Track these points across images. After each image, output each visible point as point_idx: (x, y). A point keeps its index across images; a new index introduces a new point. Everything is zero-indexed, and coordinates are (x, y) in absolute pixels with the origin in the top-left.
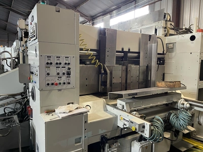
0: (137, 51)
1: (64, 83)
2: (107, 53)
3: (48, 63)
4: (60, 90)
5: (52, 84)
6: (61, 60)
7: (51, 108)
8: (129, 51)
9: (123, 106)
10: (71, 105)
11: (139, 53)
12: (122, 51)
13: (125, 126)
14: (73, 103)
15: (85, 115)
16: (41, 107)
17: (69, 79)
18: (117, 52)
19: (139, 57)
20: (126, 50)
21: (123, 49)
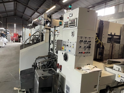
0: (119, 35)
1: (87, 53)
2: (103, 36)
3: (81, 41)
4: (84, 56)
5: (82, 53)
6: (83, 39)
7: (80, 66)
8: (115, 35)
9: (119, 69)
10: (89, 65)
11: (120, 36)
12: (111, 35)
13: (122, 81)
14: (89, 64)
15: (100, 72)
16: (75, 65)
17: (89, 50)
18: (109, 35)
19: (120, 39)
20: (113, 34)
21: (111, 33)
